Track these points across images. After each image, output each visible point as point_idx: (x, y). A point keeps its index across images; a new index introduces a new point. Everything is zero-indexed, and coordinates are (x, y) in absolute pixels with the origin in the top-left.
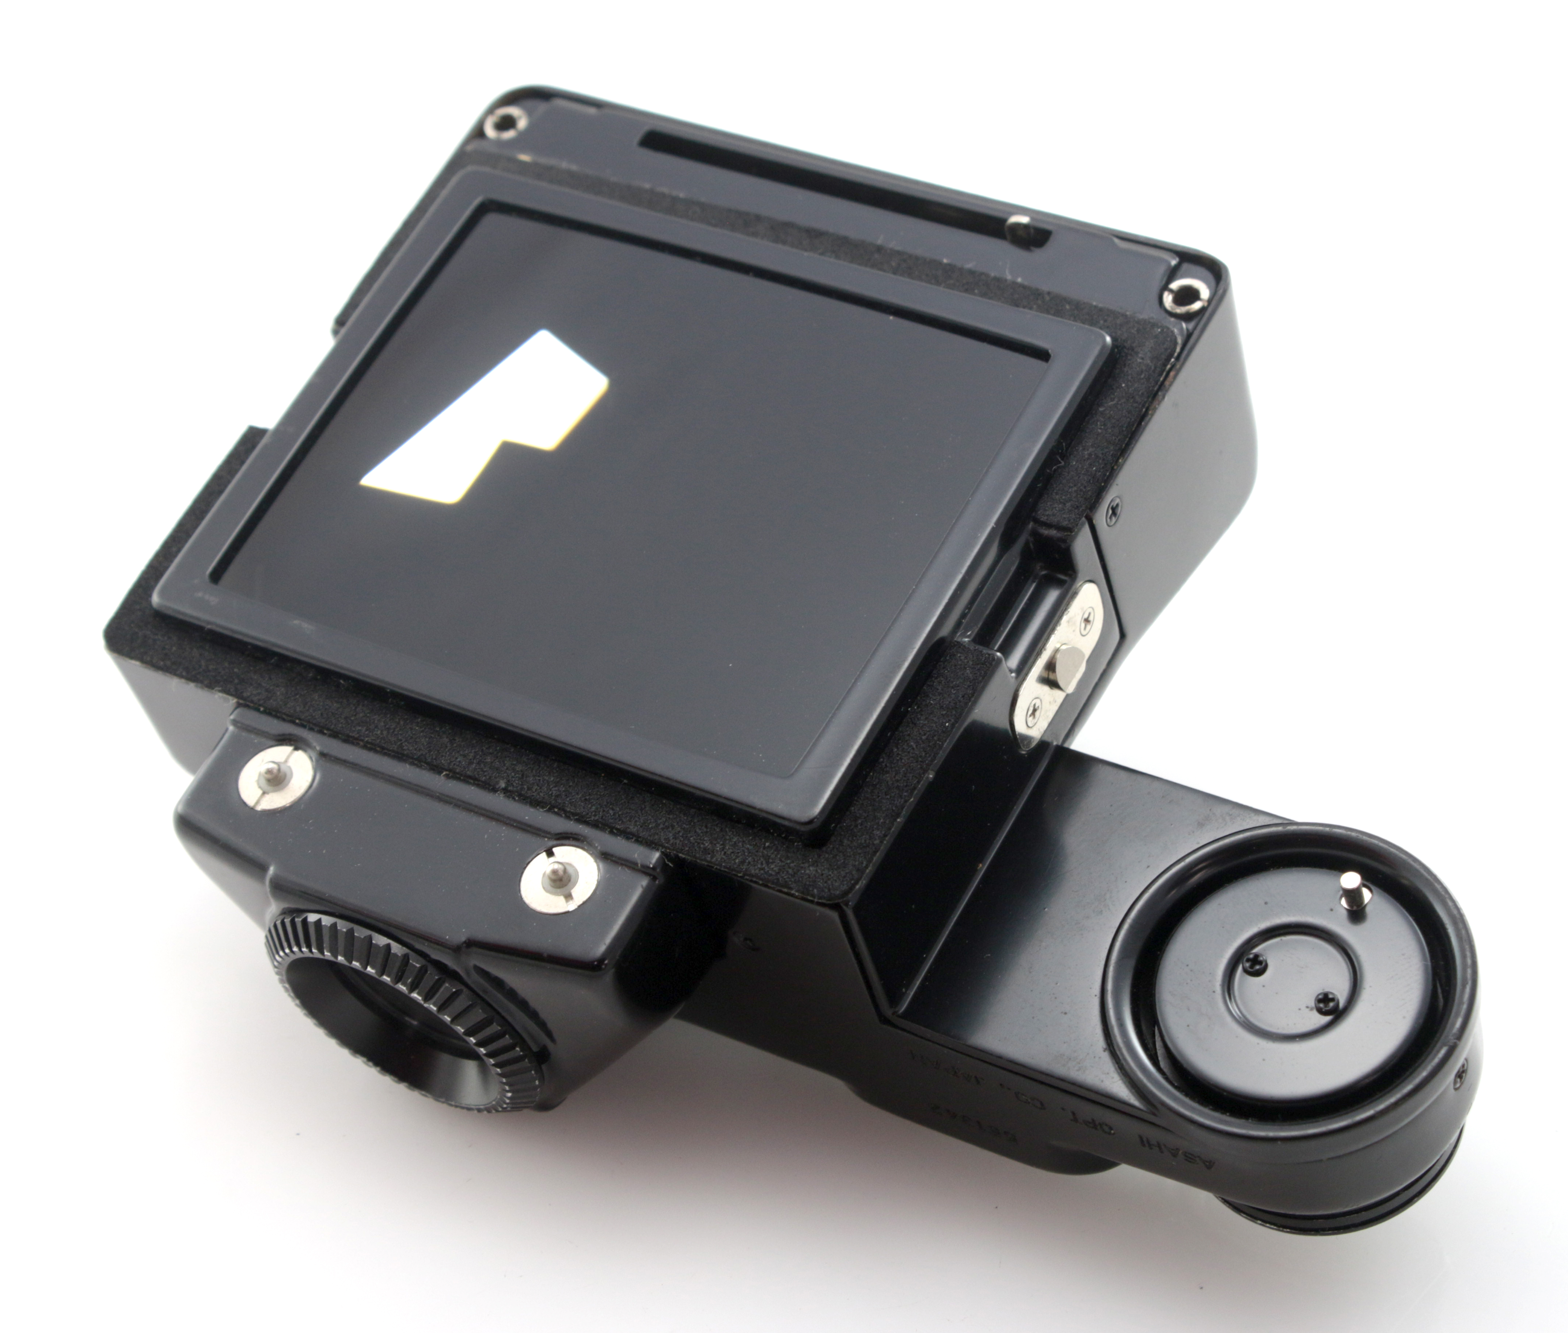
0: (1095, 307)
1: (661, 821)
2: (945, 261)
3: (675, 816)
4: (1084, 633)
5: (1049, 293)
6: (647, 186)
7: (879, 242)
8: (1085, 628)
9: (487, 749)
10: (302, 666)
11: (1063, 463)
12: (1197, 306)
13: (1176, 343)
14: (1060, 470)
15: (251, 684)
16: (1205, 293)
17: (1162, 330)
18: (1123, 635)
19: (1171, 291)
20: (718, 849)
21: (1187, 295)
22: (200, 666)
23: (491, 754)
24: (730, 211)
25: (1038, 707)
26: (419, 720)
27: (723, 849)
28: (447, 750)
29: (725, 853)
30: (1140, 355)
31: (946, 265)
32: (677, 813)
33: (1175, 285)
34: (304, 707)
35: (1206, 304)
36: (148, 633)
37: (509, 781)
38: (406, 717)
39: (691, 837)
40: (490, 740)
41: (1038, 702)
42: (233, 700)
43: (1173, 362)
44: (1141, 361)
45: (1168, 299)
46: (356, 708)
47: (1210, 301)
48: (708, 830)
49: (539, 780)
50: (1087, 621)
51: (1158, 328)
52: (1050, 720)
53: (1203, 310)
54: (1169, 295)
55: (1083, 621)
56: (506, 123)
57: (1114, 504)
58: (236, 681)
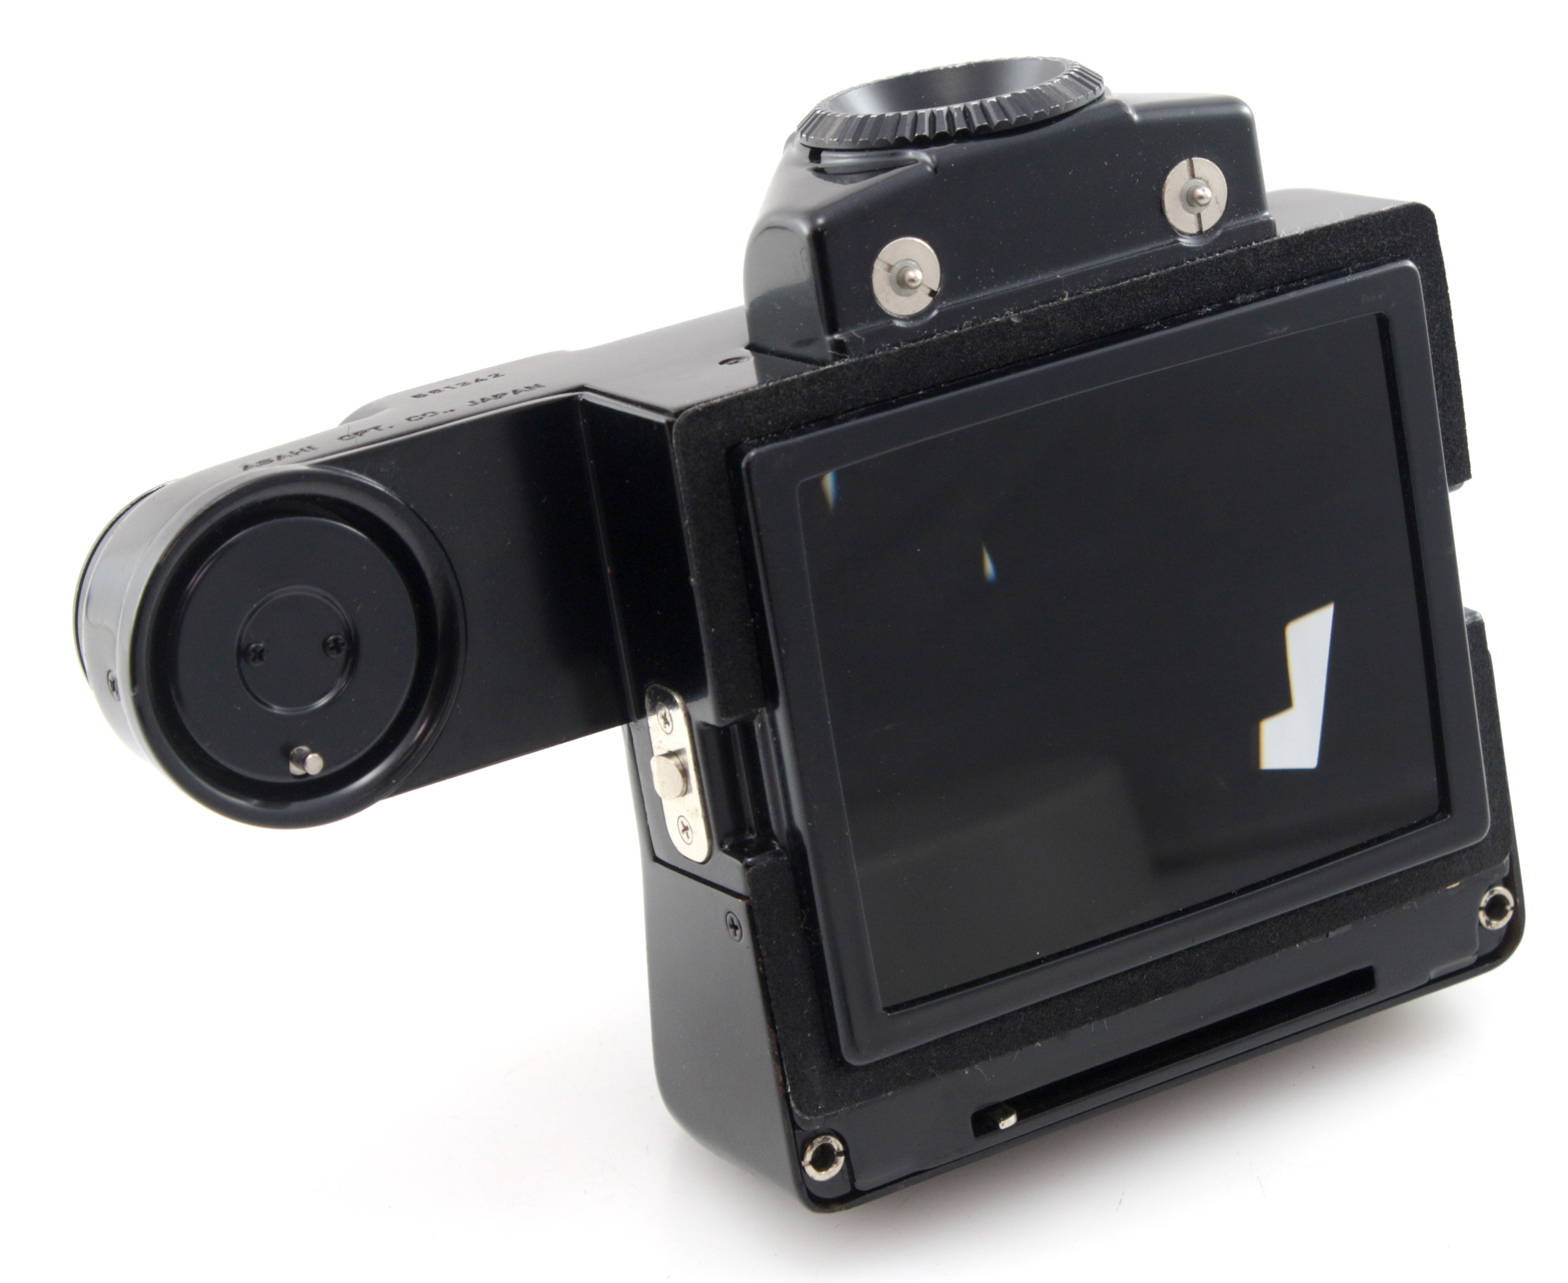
0: (887, 1091)
1: (867, 381)
2: (1039, 1044)
3: (859, 393)
4: (681, 819)
5: (933, 1076)
6: (1332, 934)
7: (1105, 1021)
8: (682, 823)
9: (1051, 340)
10: (1251, 299)
11: (802, 926)
12: (809, 1156)
13: (799, 1107)
14: (799, 918)
15: (1279, 256)
16: (811, 1171)
17: (817, 1109)
18: (656, 859)
19: (840, 1154)
20: (804, 391)
21: (823, 1160)
22: (1332, 242)
23: (1044, 339)
24: (1247, 960)
25: (665, 727)
26: (1123, 325)
27: (801, 393)
28: (1080, 316)
29: (796, 390)
30: (817, 1072)
31: (1036, 1041)
32: (860, 397)
33: (841, 1160)
34: (1221, 268)
35: (803, 1163)
36: (1397, 239)
37: (1012, 326)
38: (1135, 320)
39: (833, 385)
40: (1054, 349)
41: (668, 729)
42: (1283, 235)
43: (788, 1090)
44: (812, 1068)
45: (837, 1145)
46: (1180, 298)
47: (802, 1169)
48: (824, 400)
49: (988, 344)
50: (686, 829)
51: (822, 1109)
52: (651, 731)
53: (802, 1157)
54: (838, 1149)
55: (689, 826)
56: (1496, 908)
57: (738, 932)
58: (1293, 250)
